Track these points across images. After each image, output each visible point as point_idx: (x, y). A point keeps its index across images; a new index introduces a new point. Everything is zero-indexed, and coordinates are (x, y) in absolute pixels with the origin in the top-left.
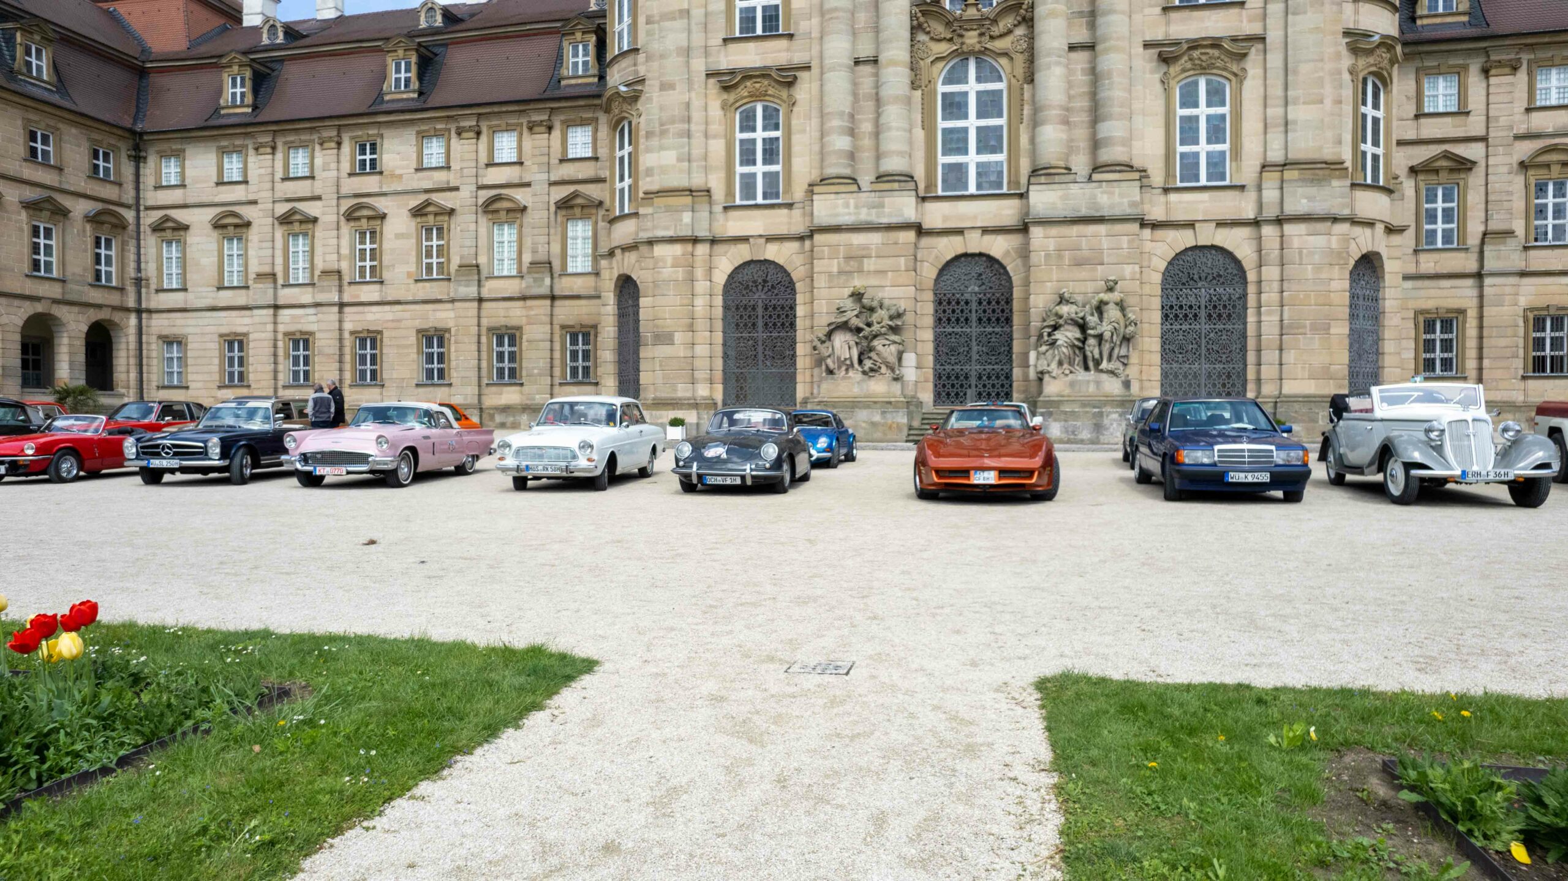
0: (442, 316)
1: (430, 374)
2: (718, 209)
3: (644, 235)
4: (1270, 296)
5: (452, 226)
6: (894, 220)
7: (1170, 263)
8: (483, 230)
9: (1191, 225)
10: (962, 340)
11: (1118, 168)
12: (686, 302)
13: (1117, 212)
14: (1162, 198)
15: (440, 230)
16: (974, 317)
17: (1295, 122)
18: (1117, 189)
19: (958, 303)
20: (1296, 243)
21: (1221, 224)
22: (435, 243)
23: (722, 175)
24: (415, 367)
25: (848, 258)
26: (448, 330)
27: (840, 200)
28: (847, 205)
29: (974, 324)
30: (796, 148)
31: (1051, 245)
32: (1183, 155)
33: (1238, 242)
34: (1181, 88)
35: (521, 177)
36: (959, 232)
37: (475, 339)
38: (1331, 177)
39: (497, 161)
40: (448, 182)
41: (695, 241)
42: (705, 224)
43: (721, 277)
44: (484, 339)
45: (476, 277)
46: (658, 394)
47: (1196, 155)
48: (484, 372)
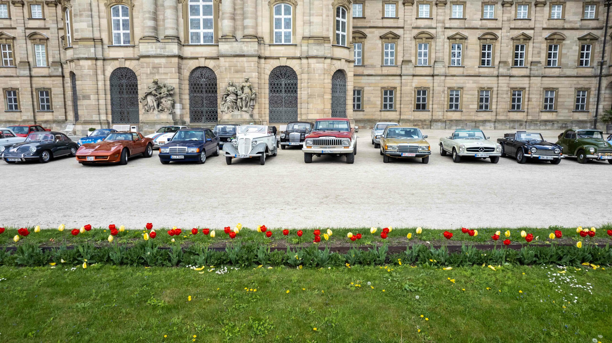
0: (14, 83)
1: (11, 107)
2: (105, 47)
3: (76, 56)
4: (304, 85)
5: (15, 45)
6: (170, 54)
7: (272, 72)
8: (30, 47)
9: (278, 58)
10: (200, 99)
11: (250, 37)
12: (94, 83)
13: (250, 53)
14: (269, 48)
15: (9, 46)
16: (204, 90)
17: (313, 22)
18: (250, 45)
19: (198, 85)
20: (313, 66)
21: (288, 58)
22: (7, 51)
23: (107, 33)
24: (4, 104)
25: (154, 68)
26: (18, 89)
27: (149, 46)
28: (152, 48)
29: (204, 93)
30: (135, 24)
31: (227, 64)
32: (276, 33)
33: (294, 65)
34: (275, 8)
35: (45, 25)
36: (197, 58)
37: (30, 93)
38: (324, 43)
39: (33, 17)
40: (11, 25)
41: (96, 59)
42: (100, 53)
43: (108, 73)
44: (34, 93)
45: (28, 67)
46: (86, 119)
47: (281, 33)
48: (36, 107)
